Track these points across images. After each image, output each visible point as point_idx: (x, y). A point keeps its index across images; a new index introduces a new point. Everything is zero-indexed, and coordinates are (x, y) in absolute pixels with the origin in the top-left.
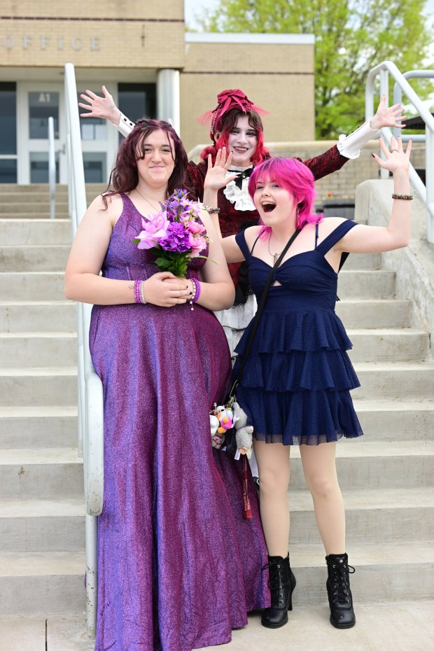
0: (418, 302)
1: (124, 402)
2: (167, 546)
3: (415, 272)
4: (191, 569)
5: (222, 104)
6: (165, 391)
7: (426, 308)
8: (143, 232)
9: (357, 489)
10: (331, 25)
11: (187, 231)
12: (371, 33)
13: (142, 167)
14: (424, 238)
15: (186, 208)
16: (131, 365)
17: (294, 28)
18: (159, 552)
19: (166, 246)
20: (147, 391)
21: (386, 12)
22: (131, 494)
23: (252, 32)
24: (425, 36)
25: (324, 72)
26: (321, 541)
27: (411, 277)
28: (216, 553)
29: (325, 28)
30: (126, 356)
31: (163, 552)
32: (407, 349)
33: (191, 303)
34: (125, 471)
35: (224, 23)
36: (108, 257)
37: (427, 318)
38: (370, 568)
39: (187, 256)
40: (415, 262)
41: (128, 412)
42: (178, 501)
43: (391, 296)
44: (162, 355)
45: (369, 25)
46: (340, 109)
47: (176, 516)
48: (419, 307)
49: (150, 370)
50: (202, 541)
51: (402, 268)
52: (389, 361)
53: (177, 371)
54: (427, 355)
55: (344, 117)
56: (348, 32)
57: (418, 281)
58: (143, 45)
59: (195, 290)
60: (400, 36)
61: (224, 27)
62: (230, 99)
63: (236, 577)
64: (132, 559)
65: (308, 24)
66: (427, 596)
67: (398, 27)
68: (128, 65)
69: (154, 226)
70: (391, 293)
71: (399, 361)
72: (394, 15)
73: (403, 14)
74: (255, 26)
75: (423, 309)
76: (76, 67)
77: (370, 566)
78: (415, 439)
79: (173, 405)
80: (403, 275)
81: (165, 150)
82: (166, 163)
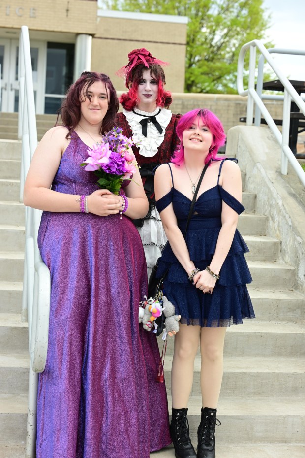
0: (273, 218)
1: (64, 287)
2: (93, 397)
3: (272, 196)
4: (109, 416)
5: (132, 61)
6: (97, 280)
7: (279, 222)
8: (89, 158)
9: (227, 356)
10: (198, 11)
11: (123, 159)
12: (225, 18)
13: (85, 108)
14: (279, 170)
15: (122, 142)
16: (72, 258)
17: (171, 11)
18: (87, 402)
19: (108, 170)
20: (83, 279)
21: (236, 5)
22: (66, 357)
23: (142, 11)
24: (262, 23)
25: (191, 44)
26: (201, 395)
27: (268, 199)
28: (130, 404)
29: (193, 11)
30: (69, 251)
31: (90, 402)
32: (264, 252)
33: (121, 213)
34: (63, 339)
35: (122, 4)
36: (58, 175)
37: (279, 230)
38: (238, 418)
39: (121, 178)
40: (272, 188)
41: (68, 294)
42: (103, 364)
43: (252, 212)
44: (97, 253)
45: (224, 13)
46: (201, 70)
47: (100, 375)
48: (274, 222)
49: (87, 263)
50: (119, 395)
51: (261, 192)
52: (251, 260)
53: (107, 265)
54: (278, 257)
55: (203, 77)
56: (209, 17)
57: (274, 202)
58: (67, 16)
59: (124, 204)
60: (245, 22)
61: (123, 7)
62: (137, 57)
63: (144, 424)
64: (64, 406)
65: (182, 9)
66: (279, 440)
67: (244, 16)
68: (56, 29)
69: (99, 154)
70: (252, 210)
71: (257, 260)
72: (243, 6)
73: (248, 7)
74: (144, 7)
75: (277, 223)
76: (29, 29)
77: (239, 416)
78: (269, 319)
79: (102, 291)
80: (262, 197)
81: (102, 97)
82: (101, 107)
